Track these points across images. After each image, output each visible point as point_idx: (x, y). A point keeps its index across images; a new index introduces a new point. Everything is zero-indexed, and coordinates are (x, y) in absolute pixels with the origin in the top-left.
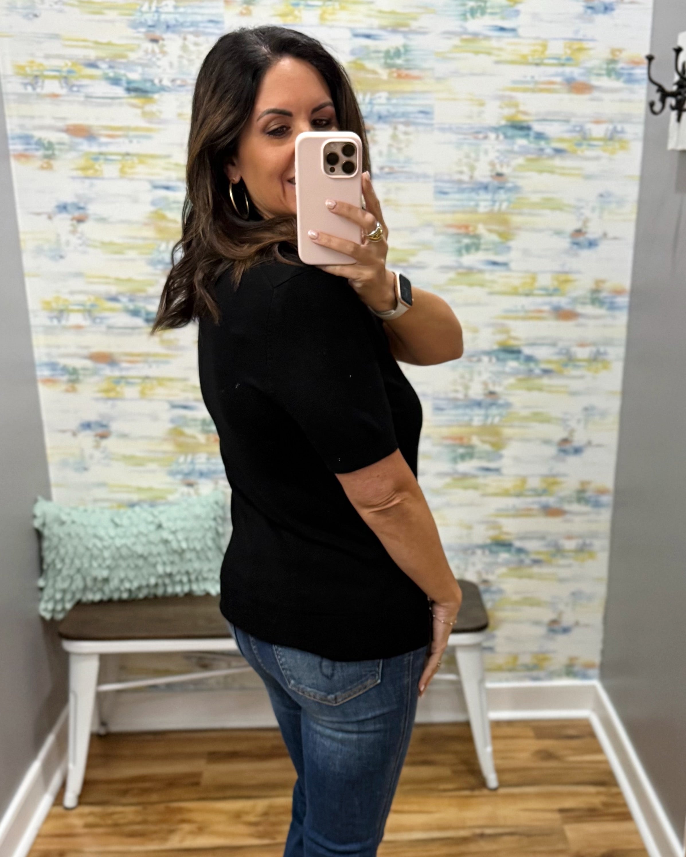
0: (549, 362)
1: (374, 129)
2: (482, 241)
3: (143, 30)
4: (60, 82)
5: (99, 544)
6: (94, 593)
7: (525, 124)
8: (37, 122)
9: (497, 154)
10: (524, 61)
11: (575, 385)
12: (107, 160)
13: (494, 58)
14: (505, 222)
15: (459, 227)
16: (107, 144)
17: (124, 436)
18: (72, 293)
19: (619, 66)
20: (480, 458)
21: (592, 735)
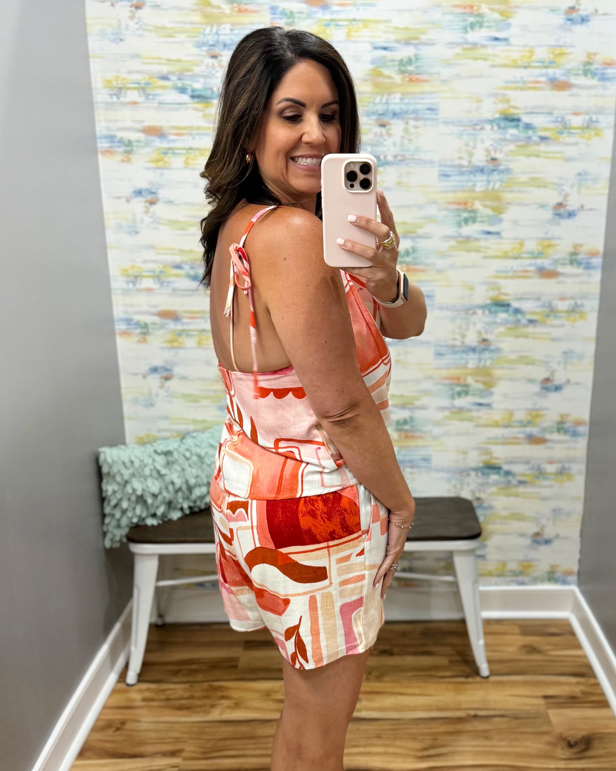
0: (533, 313)
1: (390, 124)
2: (478, 215)
3: (205, 48)
4: (139, 93)
7: (515, 117)
8: (120, 125)
9: (492, 142)
10: (515, 65)
11: (557, 332)
12: (174, 153)
13: (490, 63)
14: (498, 199)
15: (459, 204)
16: (174, 141)
17: (184, 378)
18: (145, 262)
19: (594, 67)
20: (474, 395)
21: (572, 633)
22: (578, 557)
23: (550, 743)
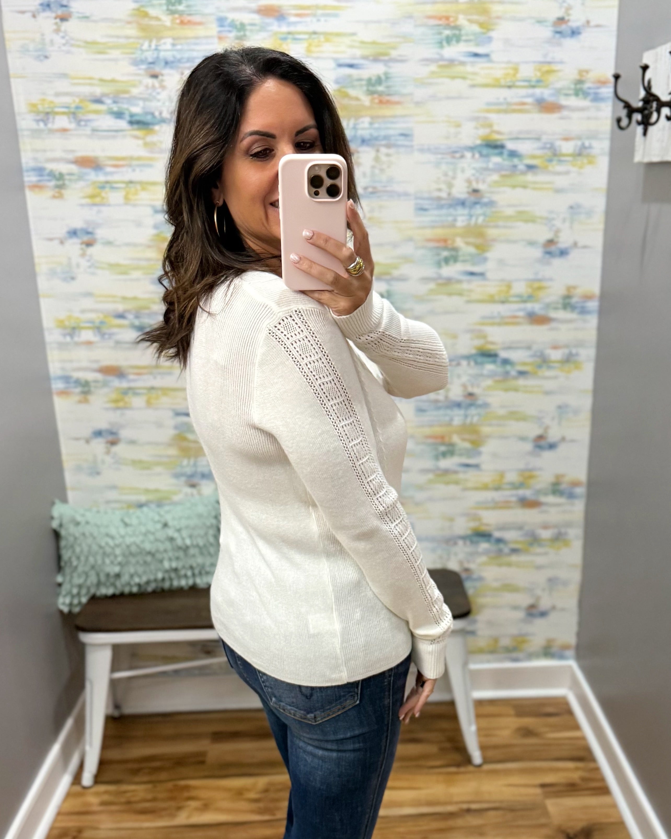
0: (525, 364)
1: (358, 152)
2: (460, 253)
3: (143, 67)
4: (69, 118)
5: (111, 543)
6: (107, 587)
7: (499, 143)
8: (49, 155)
10: (497, 85)
11: (549, 385)
12: (112, 188)
13: (469, 82)
14: (481, 235)
15: (438, 241)
16: (112, 173)
17: (132, 442)
18: (83, 311)
19: (586, 86)
20: (461, 455)
21: (569, 712)
22: (575, 629)
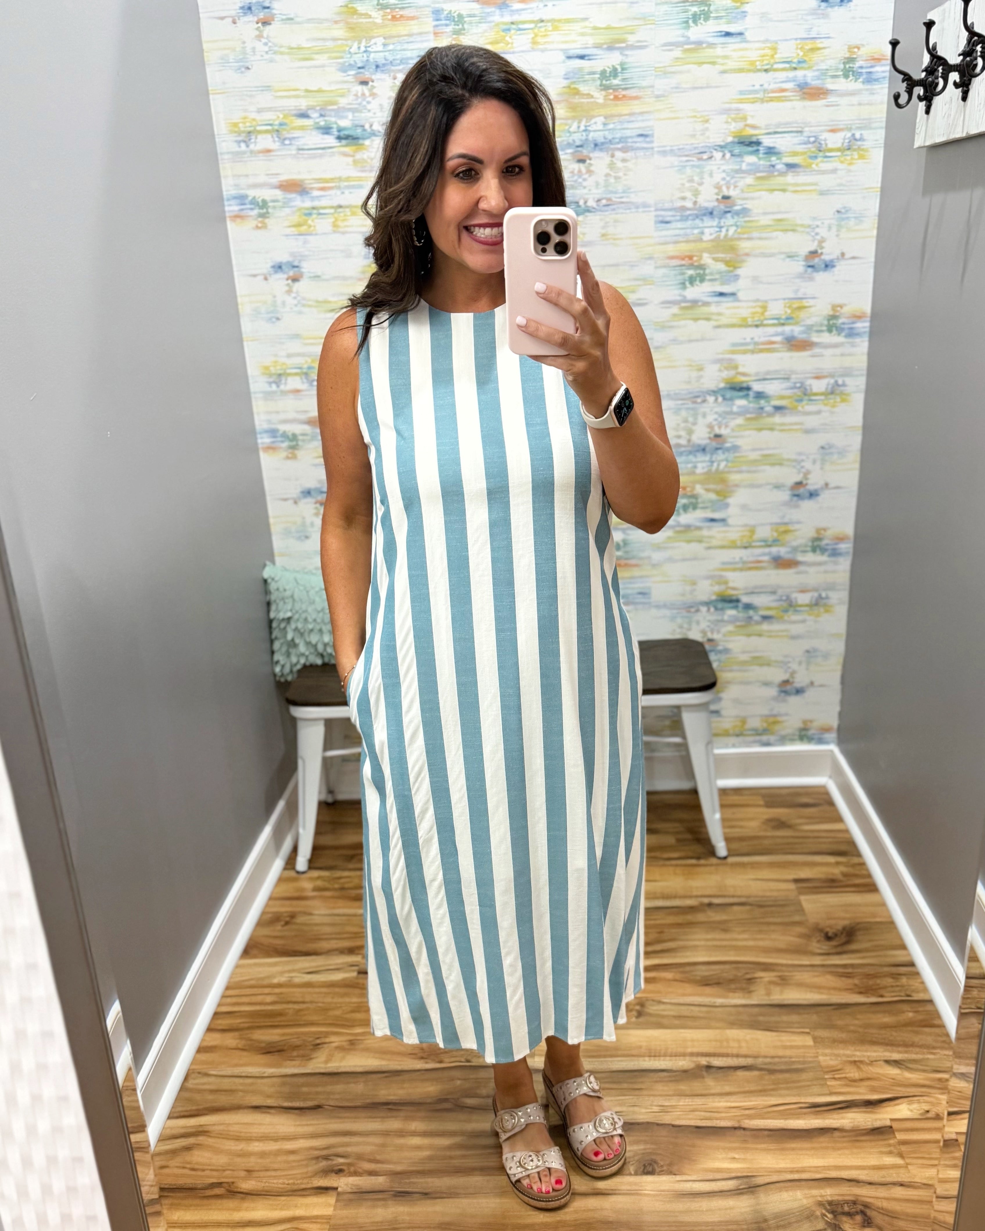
0: (781, 397)
1: (590, 159)
2: (708, 271)
3: (352, 72)
4: (272, 137)
7: (754, 139)
8: (251, 180)
9: (723, 175)
10: (752, 68)
11: (811, 422)
12: (319, 214)
13: (719, 68)
14: (732, 249)
15: (682, 258)
16: (319, 198)
18: (289, 356)
19: (858, 64)
20: (705, 508)
21: (829, 802)
22: (838, 708)
23: (801, 936)
